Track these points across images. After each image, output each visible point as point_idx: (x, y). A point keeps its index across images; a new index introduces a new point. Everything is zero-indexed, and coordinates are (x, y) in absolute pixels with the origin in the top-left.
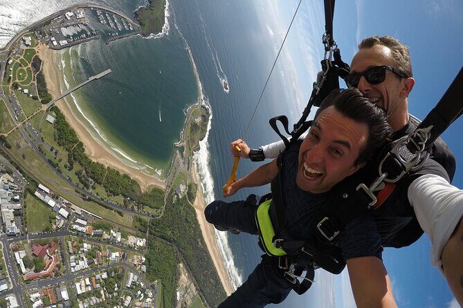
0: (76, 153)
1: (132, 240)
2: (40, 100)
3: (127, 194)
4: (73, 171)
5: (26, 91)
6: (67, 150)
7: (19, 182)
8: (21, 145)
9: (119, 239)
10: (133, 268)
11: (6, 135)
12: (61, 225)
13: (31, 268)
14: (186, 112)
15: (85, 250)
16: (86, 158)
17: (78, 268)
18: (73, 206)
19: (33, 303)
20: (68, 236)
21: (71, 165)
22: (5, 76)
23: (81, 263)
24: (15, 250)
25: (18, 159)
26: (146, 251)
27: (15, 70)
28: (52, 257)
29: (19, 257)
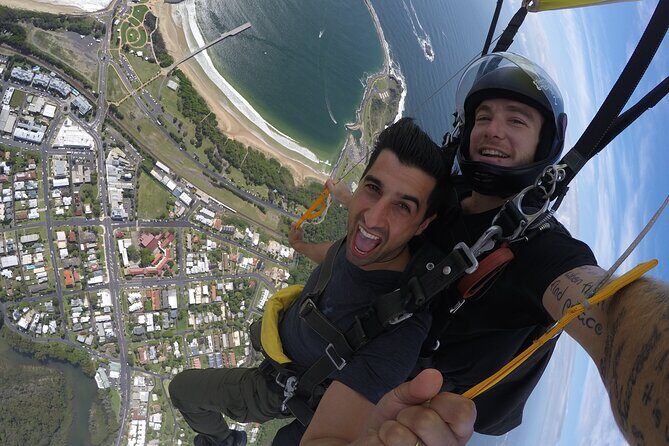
0: (206, 127)
1: (274, 246)
2: (158, 63)
3: (273, 184)
4: (202, 149)
5: (140, 53)
6: (194, 122)
7: (132, 157)
8: (136, 116)
9: (256, 242)
10: (270, 284)
11: (117, 104)
12: (180, 213)
13: (135, 260)
14: (365, 83)
15: (208, 248)
16: (219, 133)
17: (195, 270)
18: (199, 192)
19: (130, 304)
20: (188, 229)
21: (200, 140)
22: (112, 39)
23: (200, 263)
24: (119, 237)
25: (132, 132)
26: (292, 265)
27: (123, 31)
28: (165, 251)
29: (123, 246)
